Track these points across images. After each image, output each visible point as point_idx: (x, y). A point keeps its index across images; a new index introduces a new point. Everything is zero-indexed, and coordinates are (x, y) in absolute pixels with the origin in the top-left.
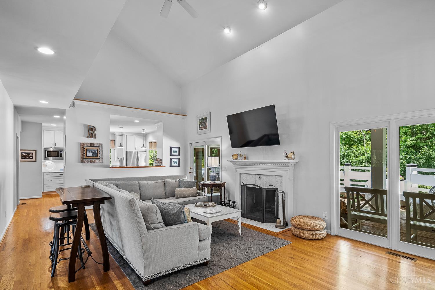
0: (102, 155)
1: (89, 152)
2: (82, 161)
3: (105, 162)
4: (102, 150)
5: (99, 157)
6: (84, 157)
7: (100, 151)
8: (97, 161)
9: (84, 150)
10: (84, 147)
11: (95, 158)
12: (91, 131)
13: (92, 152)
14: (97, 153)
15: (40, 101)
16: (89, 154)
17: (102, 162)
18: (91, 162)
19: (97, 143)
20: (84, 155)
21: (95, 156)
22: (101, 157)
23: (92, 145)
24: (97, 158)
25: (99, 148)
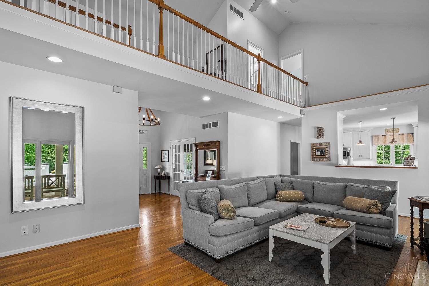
0: (330, 154)
1: (318, 151)
2: (313, 160)
3: (333, 161)
4: (329, 149)
5: (327, 156)
6: (314, 156)
7: (327, 150)
8: (325, 159)
9: (314, 149)
10: (314, 147)
11: (323, 156)
12: (320, 132)
13: (320, 152)
14: (325, 152)
15: (278, 117)
16: (318, 154)
17: (330, 161)
18: (319, 161)
19: (325, 143)
20: (314, 154)
21: (323, 155)
22: (328, 155)
23: (320, 144)
24: (324, 156)
25: (327, 147)
